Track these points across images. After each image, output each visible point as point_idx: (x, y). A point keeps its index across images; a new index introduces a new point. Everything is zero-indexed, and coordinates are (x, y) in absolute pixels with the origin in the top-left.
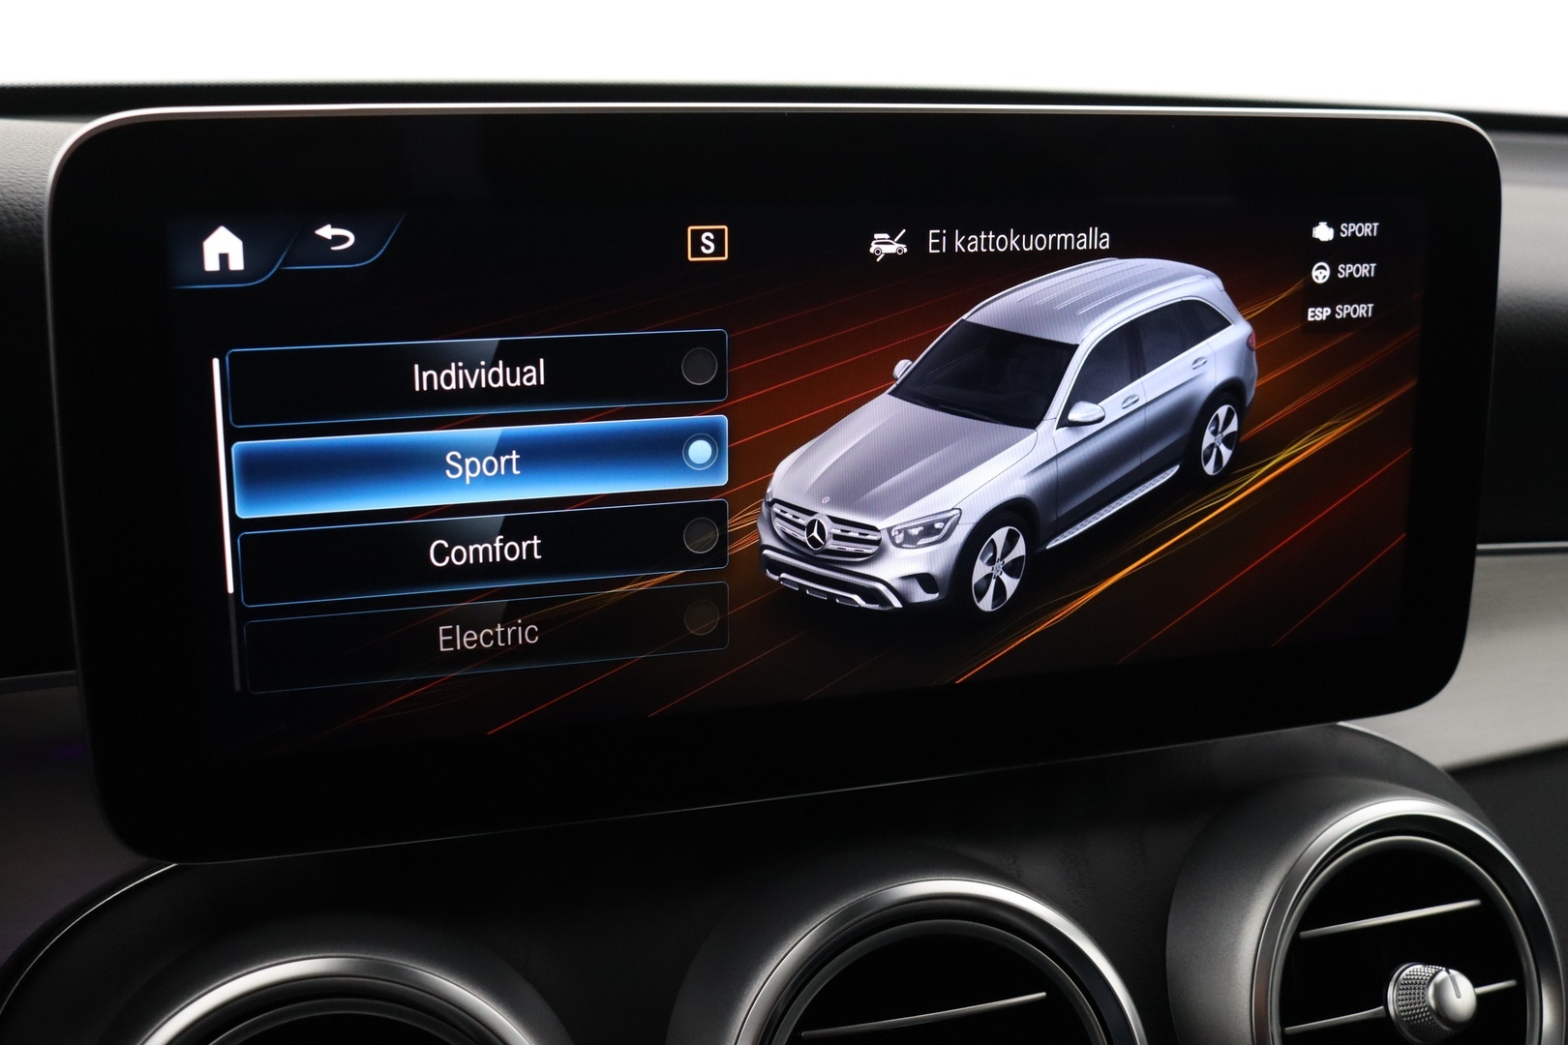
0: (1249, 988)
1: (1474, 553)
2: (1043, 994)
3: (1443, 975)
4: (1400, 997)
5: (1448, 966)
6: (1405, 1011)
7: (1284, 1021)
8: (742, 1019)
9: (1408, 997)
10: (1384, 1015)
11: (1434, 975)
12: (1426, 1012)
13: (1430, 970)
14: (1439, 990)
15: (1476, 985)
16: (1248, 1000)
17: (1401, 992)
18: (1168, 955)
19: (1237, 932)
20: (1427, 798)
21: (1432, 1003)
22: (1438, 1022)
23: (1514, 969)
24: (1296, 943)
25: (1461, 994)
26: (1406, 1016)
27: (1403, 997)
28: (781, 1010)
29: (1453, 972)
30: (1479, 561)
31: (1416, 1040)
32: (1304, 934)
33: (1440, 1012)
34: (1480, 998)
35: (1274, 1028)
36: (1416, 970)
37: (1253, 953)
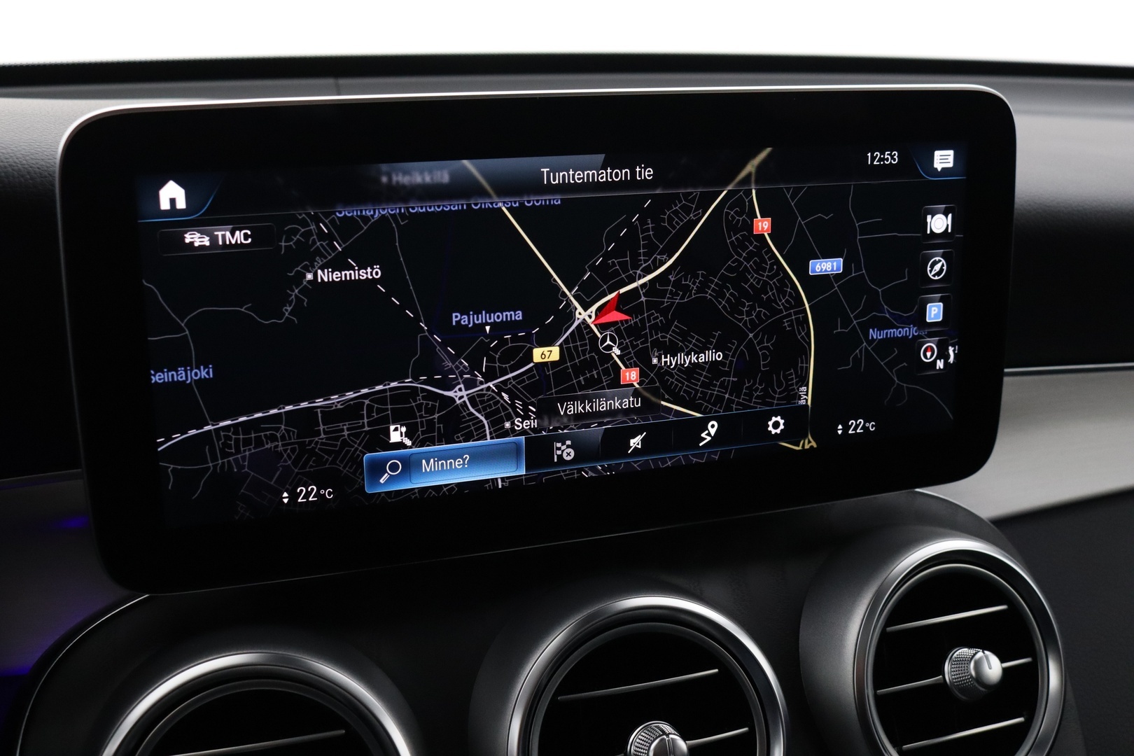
0: (852, 665)
1: (1003, 375)
2: (717, 670)
3: (980, 654)
4: (952, 670)
5: (984, 649)
6: (956, 679)
7: (877, 686)
8: (519, 689)
9: (957, 669)
10: (942, 681)
11: (975, 654)
12: (969, 679)
13: (972, 651)
14: (978, 665)
15: (1002, 661)
16: (851, 673)
17: (953, 666)
18: (800, 645)
19: (844, 627)
20: (971, 539)
21: (973, 673)
22: (977, 685)
23: (1030, 651)
24: (884, 636)
25: (993, 667)
26: (957, 682)
27: (955, 669)
28: (544, 683)
29: (987, 653)
30: (1006, 379)
31: (964, 698)
32: (889, 629)
33: (979, 679)
34: (1005, 670)
35: (869, 692)
36: (965, 652)
37: (855, 642)
